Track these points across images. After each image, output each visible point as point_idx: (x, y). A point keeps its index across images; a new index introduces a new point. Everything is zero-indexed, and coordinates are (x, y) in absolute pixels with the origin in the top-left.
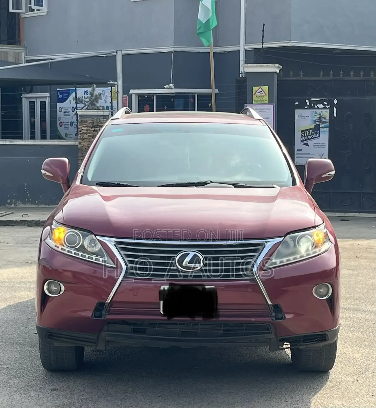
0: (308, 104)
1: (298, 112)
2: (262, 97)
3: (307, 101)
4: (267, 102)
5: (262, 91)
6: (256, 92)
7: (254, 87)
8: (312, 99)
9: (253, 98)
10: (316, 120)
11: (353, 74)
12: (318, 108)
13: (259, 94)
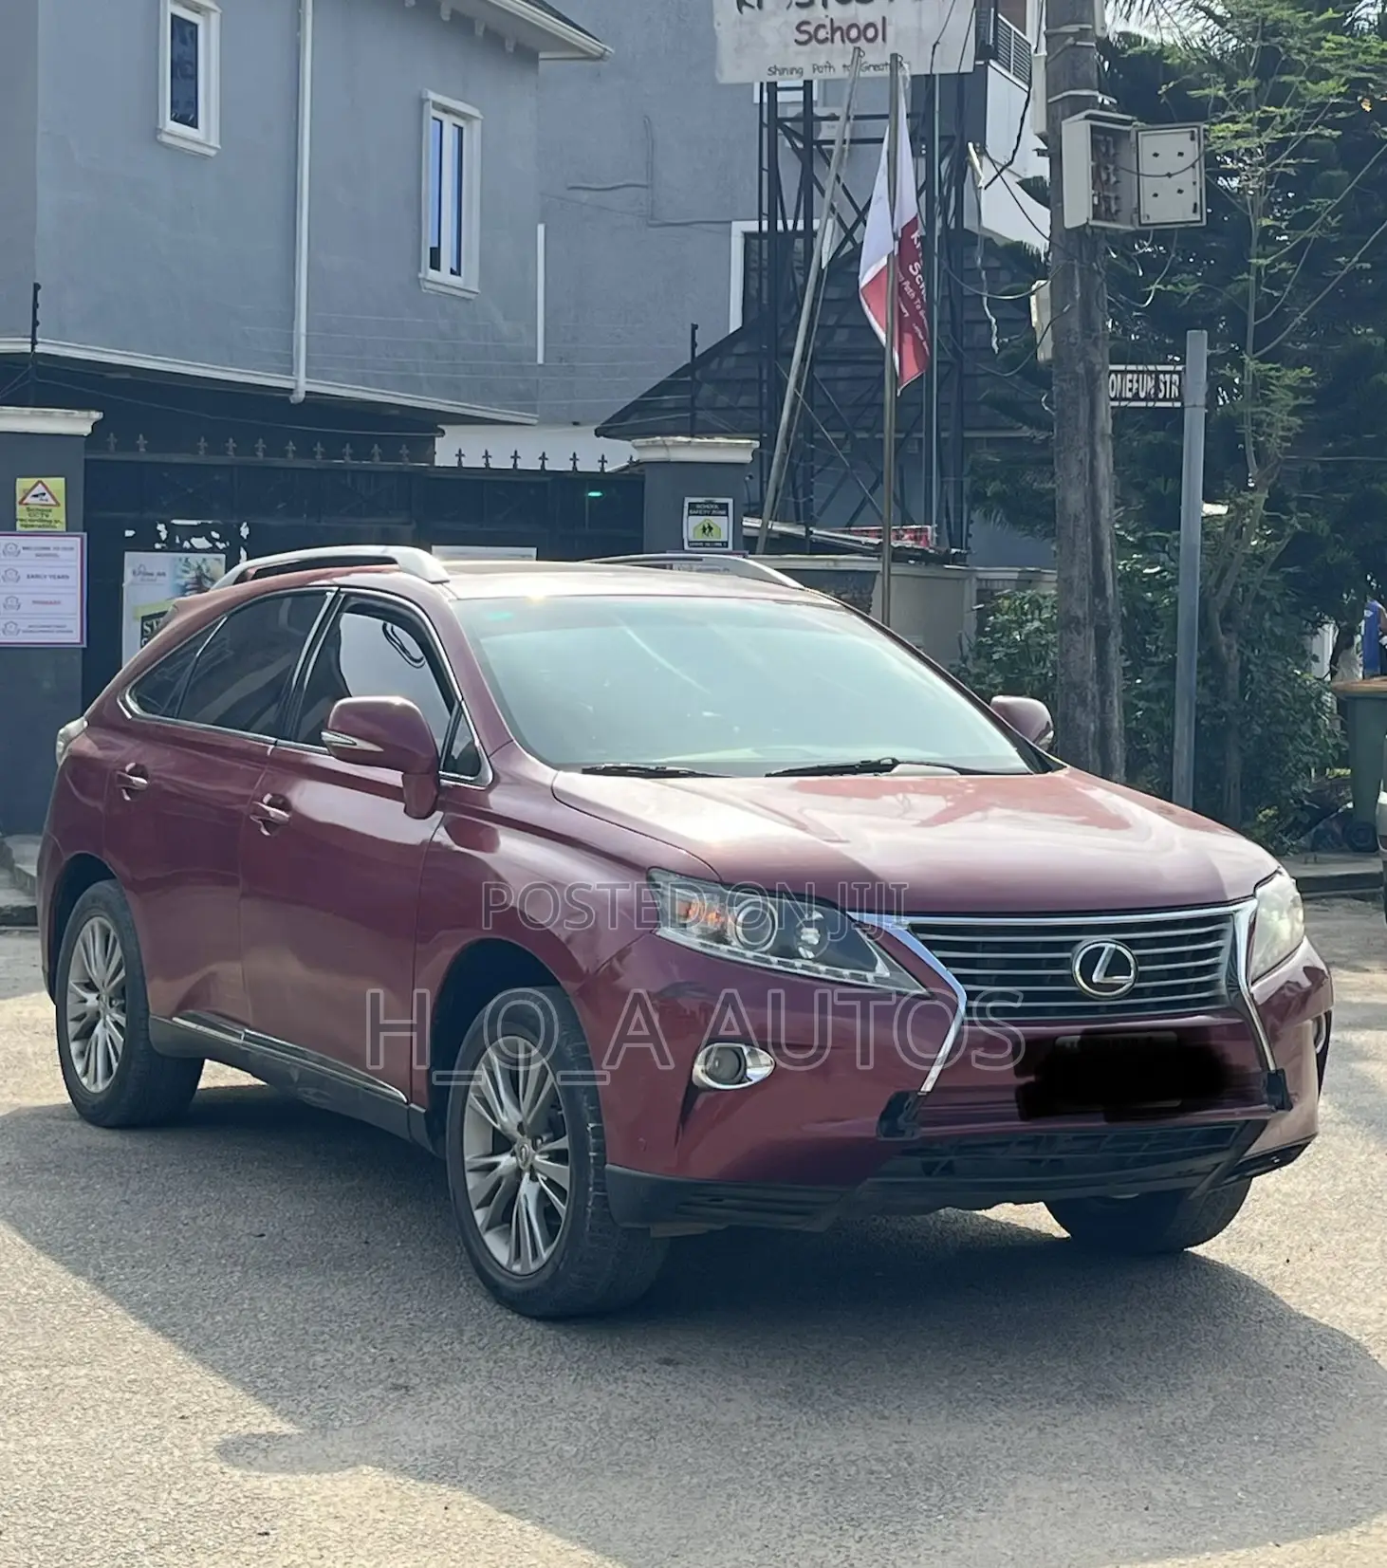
0: (164, 535)
1: (132, 560)
2: (45, 510)
3: (161, 527)
4: (61, 527)
5: (43, 490)
6: (27, 494)
7: (18, 480)
8: (175, 522)
9: (18, 513)
10: (187, 584)
11: (294, 452)
12: (193, 550)
13: (36, 500)
